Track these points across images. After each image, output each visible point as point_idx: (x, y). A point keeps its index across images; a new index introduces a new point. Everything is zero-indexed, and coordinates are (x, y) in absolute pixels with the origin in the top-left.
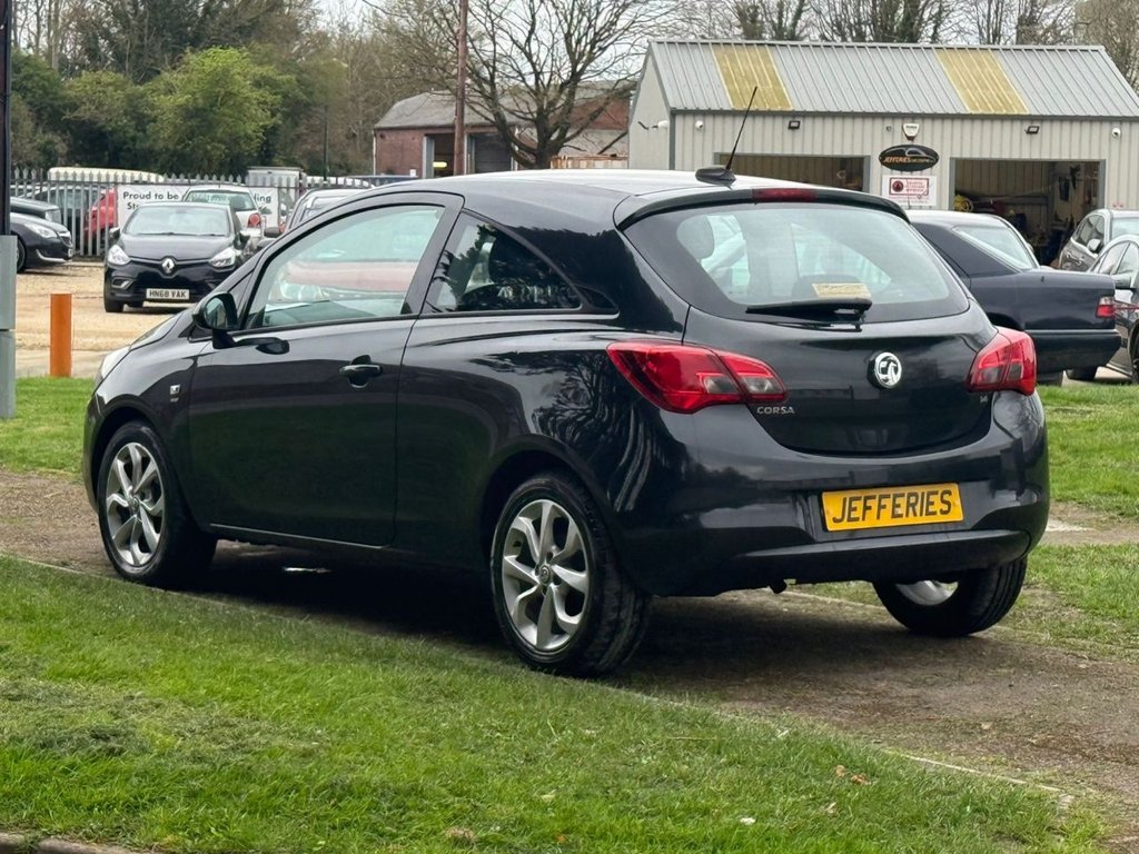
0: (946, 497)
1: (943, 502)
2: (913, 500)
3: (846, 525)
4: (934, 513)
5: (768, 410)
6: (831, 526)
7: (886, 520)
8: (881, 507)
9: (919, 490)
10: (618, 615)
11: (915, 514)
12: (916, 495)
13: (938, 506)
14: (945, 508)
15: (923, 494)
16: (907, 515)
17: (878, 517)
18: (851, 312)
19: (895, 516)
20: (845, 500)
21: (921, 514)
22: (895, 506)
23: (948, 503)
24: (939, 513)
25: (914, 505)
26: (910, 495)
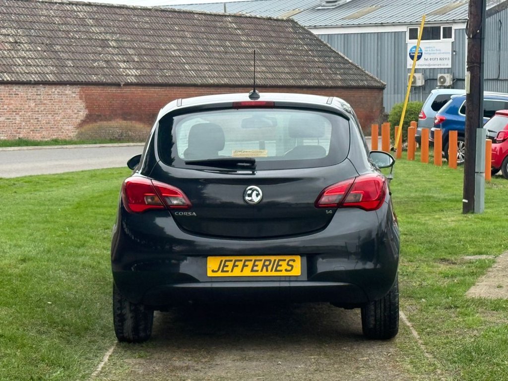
0: (291, 263)
1: (288, 265)
2: (267, 263)
3: (219, 274)
4: (281, 271)
5: (181, 214)
6: (210, 274)
7: (247, 272)
8: (244, 266)
9: (272, 258)
10: (121, 312)
11: (267, 270)
12: (270, 261)
13: (284, 266)
14: (289, 268)
15: (275, 261)
16: (262, 271)
17: (242, 271)
18: (248, 164)
19: (252, 271)
20: (222, 261)
21: (271, 271)
22: (254, 265)
23: (292, 266)
24: (284, 270)
25: (267, 266)
26: (265, 261)
